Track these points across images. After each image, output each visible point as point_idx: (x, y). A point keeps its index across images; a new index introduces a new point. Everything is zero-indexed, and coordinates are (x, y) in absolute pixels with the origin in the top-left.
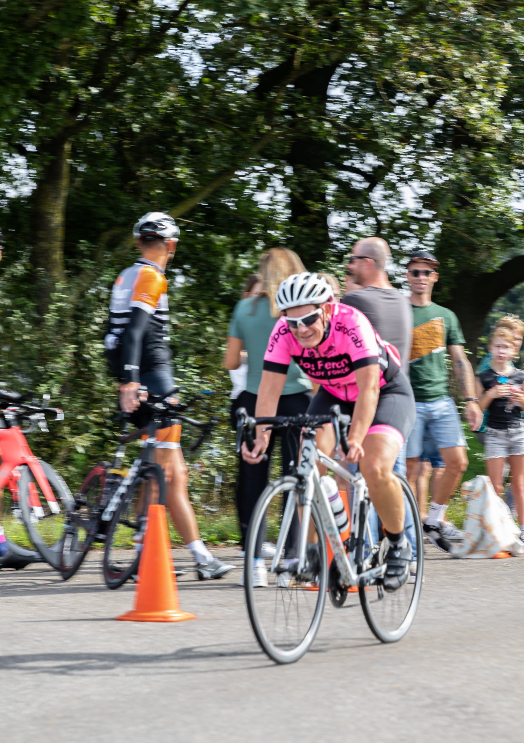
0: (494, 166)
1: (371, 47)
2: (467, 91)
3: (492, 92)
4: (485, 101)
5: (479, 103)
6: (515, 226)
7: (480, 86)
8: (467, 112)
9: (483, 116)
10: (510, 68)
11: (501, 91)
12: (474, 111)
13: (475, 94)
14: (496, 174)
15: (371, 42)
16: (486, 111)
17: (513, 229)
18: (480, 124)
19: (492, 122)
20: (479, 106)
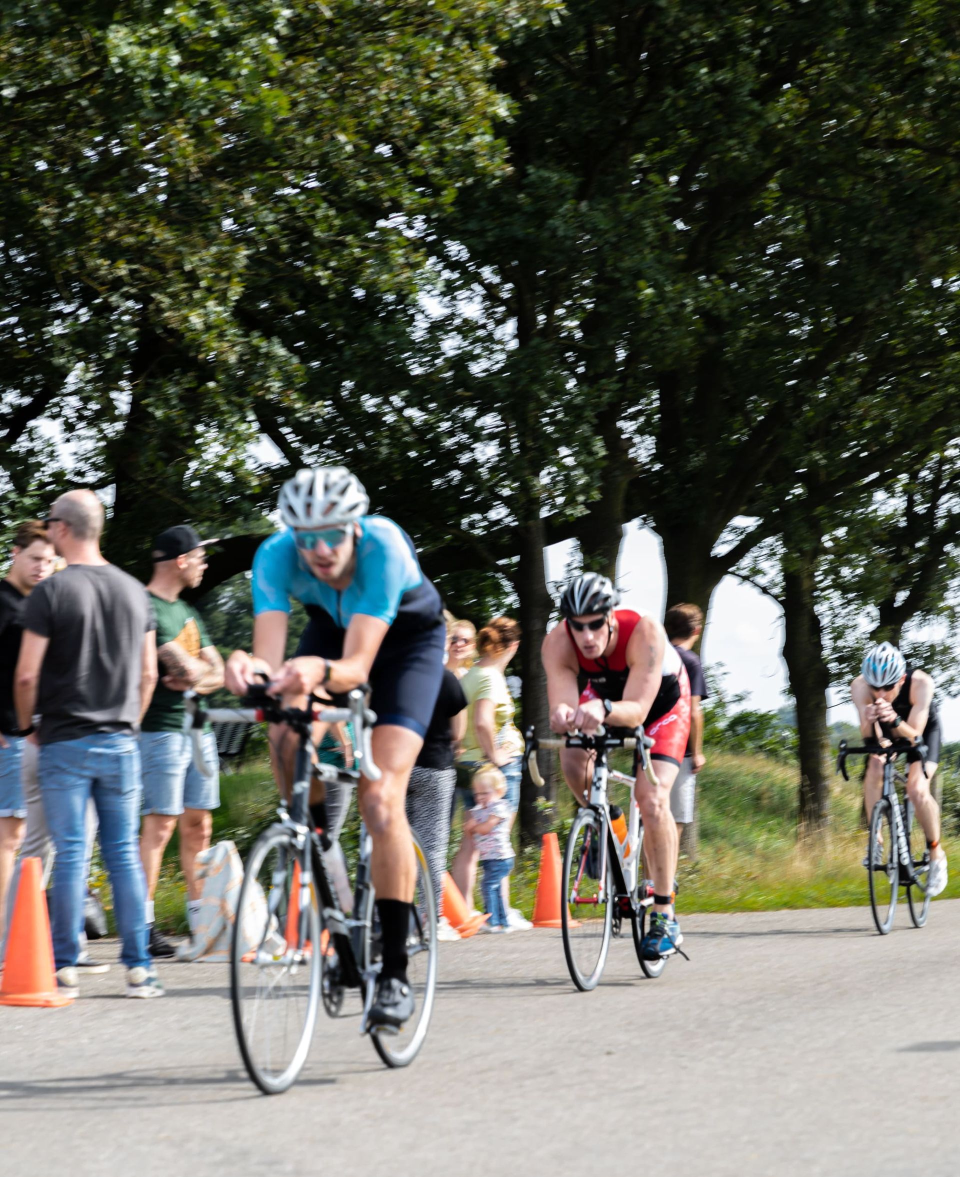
0: (220, 401)
1: (47, 222)
2: (185, 289)
3: (224, 292)
4: (211, 304)
5: (205, 307)
6: (251, 488)
7: (203, 284)
8: (186, 319)
9: (208, 328)
10: (248, 257)
11: (235, 292)
12: (196, 320)
13: (197, 295)
14: (223, 413)
15: (45, 215)
16: (213, 318)
17: (248, 492)
18: (204, 337)
19: (221, 336)
20: (201, 311)
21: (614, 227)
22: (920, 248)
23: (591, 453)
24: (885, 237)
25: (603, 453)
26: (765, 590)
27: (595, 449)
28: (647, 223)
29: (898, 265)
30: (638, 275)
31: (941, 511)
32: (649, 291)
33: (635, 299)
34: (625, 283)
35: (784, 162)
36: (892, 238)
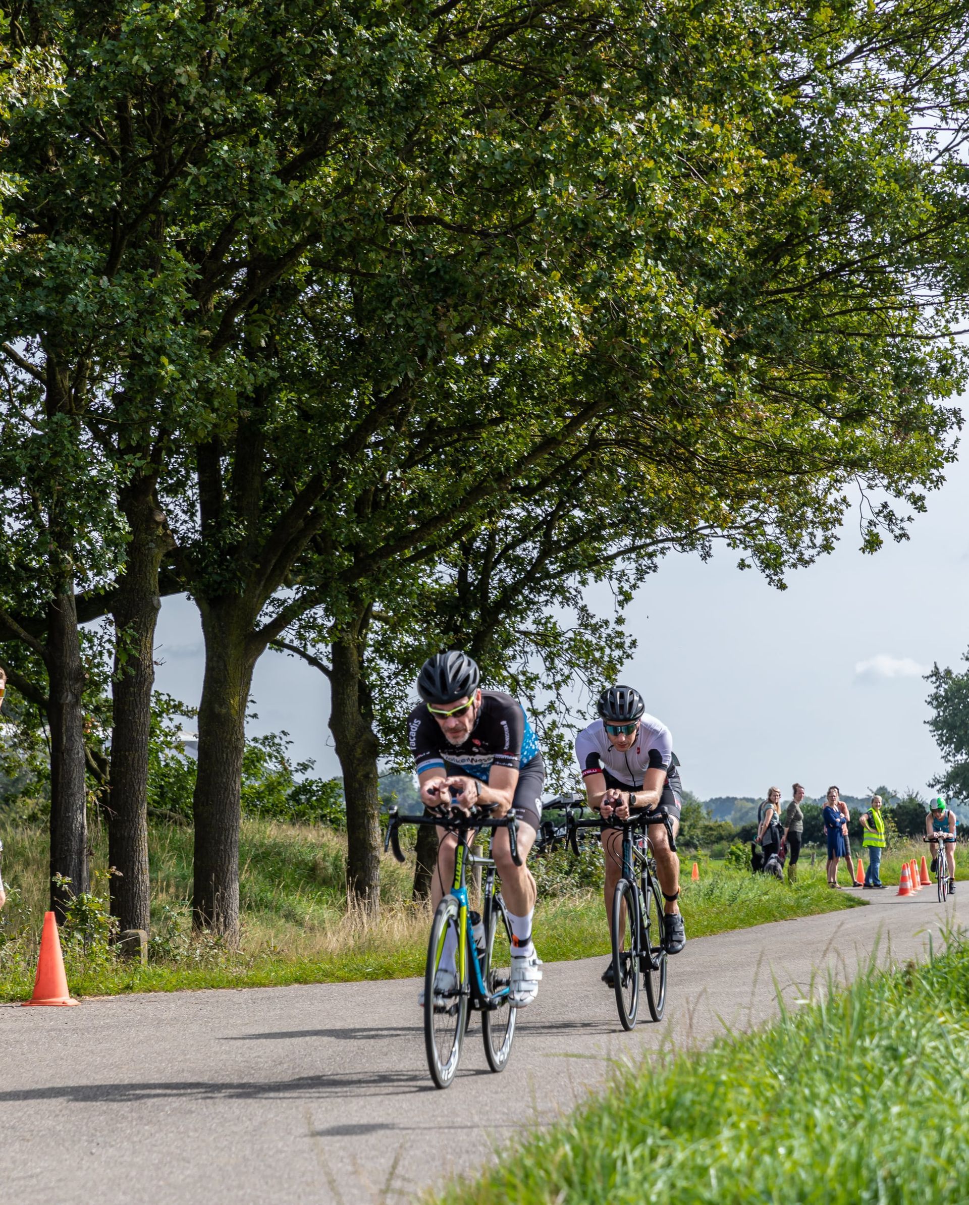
21: (135, 303)
22: (443, 326)
23: (116, 529)
24: (409, 314)
25: (128, 529)
26: (313, 661)
27: (121, 525)
28: (167, 299)
29: (422, 342)
30: (160, 351)
31: (495, 582)
32: (171, 368)
33: (157, 375)
34: (147, 358)
35: (314, 237)
36: (415, 315)
